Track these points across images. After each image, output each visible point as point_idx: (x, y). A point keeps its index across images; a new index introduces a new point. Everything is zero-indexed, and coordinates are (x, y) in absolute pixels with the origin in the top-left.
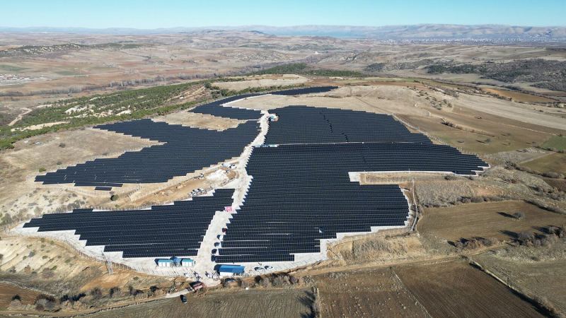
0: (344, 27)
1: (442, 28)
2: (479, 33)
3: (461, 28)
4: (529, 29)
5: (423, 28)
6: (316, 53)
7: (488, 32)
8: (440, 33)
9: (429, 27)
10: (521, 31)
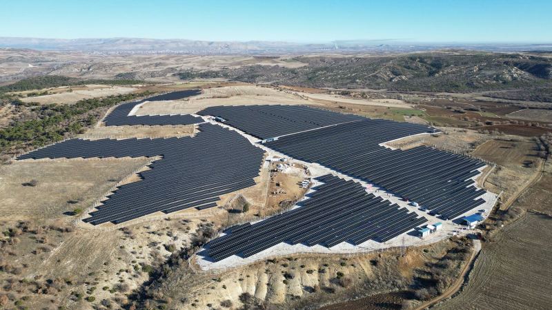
0: (30, 39)
1: (139, 41)
2: (173, 45)
3: (157, 42)
4: (212, 43)
5: (121, 41)
6: (30, 66)
7: (181, 45)
8: (140, 46)
9: (126, 41)
10: (206, 45)
